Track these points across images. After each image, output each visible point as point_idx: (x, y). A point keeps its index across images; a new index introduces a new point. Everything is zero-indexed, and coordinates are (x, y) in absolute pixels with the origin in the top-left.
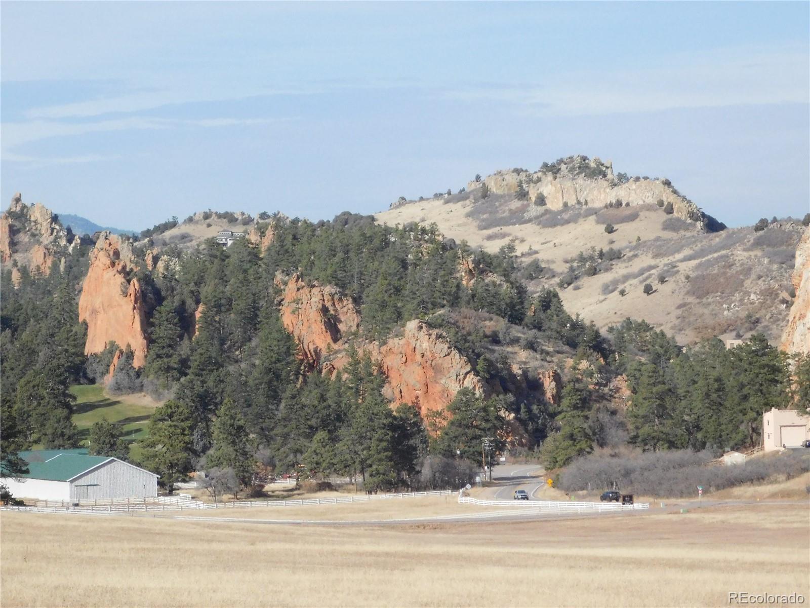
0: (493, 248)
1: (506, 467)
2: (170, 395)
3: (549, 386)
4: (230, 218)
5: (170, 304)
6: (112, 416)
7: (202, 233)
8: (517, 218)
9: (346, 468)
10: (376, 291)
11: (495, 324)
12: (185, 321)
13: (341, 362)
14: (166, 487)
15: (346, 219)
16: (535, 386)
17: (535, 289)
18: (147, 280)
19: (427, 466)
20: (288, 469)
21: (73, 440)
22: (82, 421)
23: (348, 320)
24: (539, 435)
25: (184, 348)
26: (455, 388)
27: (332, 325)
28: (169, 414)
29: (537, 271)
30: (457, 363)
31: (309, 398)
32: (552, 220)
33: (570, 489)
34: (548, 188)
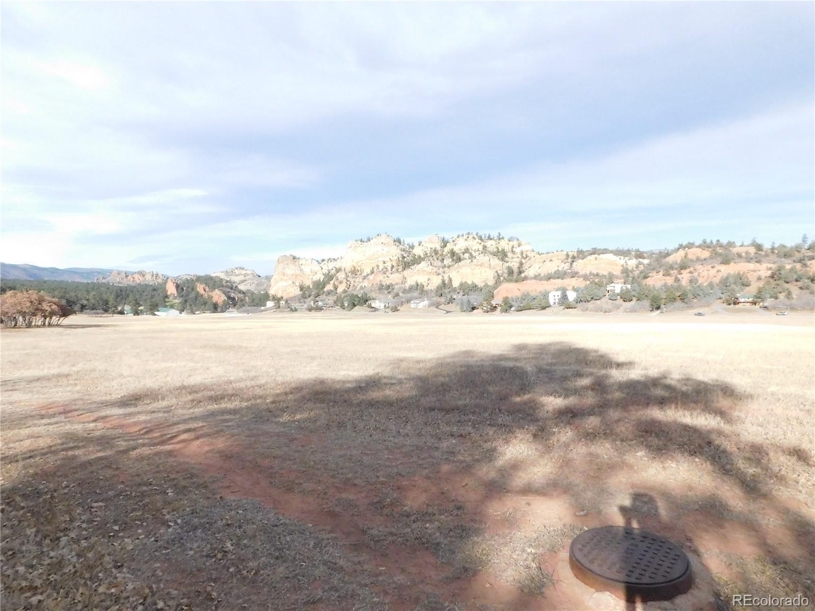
0: (228, 279)
1: (230, 309)
2: (180, 300)
3: (237, 299)
4: (189, 275)
5: (180, 287)
6: (171, 303)
7: (185, 277)
8: (232, 275)
9: (207, 310)
10: (211, 285)
11: (228, 290)
12: (183, 289)
13: (206, 295)
14: (181, 313)
15: (206, 275)
16: (234, 298)
17: (234, 285)
18: (177, 284)
19: (219, 309)
20: (198, 310)
21: (166, 306)
22: (167, 304)
23: (207, 289)
24: (235, 305)
25: (183, 293)
26: (223, 299)
27: (205, 290)
28: (180, 303)
29: (234, 282)
30: (223, 295)
31: (202, 300)
32: (236, 275)
33: (240, 312)
34: (236, 271)
